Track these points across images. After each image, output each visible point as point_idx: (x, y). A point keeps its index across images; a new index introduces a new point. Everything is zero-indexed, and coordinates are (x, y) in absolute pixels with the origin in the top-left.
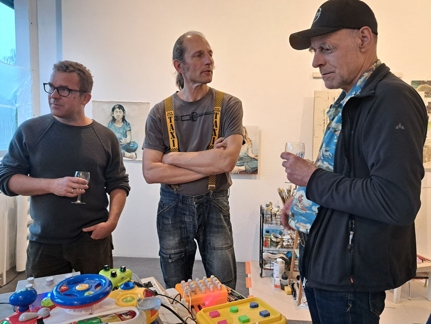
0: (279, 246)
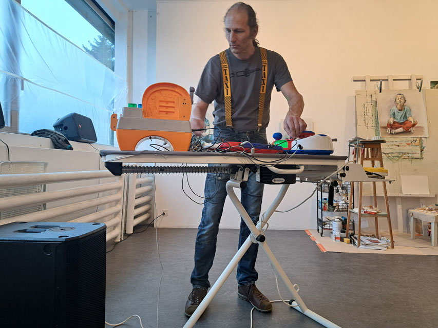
0: (336, 209)
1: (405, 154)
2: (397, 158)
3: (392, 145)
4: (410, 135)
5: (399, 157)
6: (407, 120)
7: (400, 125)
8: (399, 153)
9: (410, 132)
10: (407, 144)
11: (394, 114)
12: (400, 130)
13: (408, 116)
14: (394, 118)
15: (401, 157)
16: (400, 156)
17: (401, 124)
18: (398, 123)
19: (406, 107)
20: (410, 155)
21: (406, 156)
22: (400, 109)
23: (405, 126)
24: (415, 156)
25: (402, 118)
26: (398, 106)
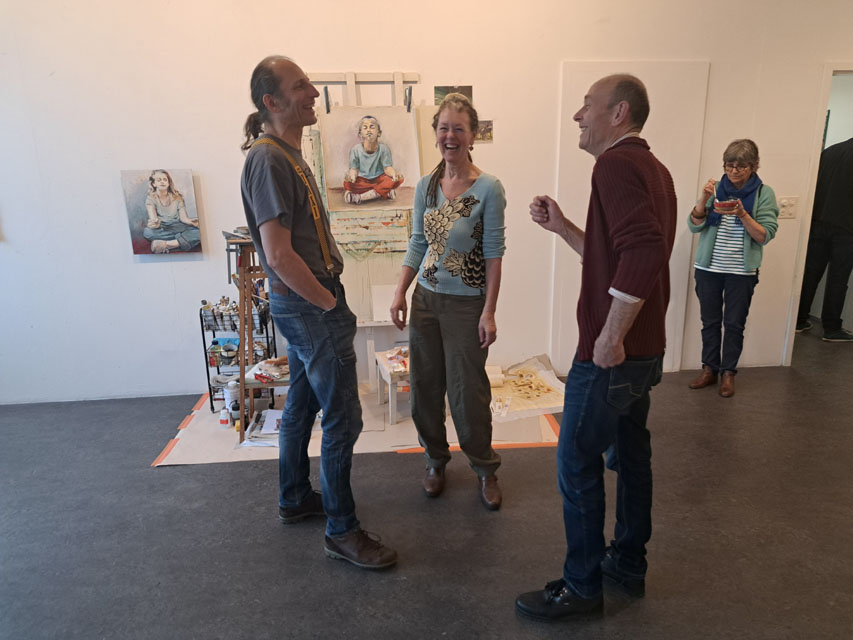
1: (379, 243)
2: (365, 253)
3: (355, 226)
4: (389, 204)
5: (368, 250)
6: (384, 174)
7: (370, 185)
8: (369, 242)
9: (389, 198)
10: (384, 223)
11: (357, 161)
12: (370, 194)
13: (384, 165)
14: (358, 169)
15: (371, 250)
16: (370, 247)
17: (371, 181)
18: (366, 180)
19: (381, 146)
20: (389, 246)
21: (381, 247)
22: (370, 149)
23: (379, 187)
24: (398, 247)
25: (374, 170)
26: (366, 145)
